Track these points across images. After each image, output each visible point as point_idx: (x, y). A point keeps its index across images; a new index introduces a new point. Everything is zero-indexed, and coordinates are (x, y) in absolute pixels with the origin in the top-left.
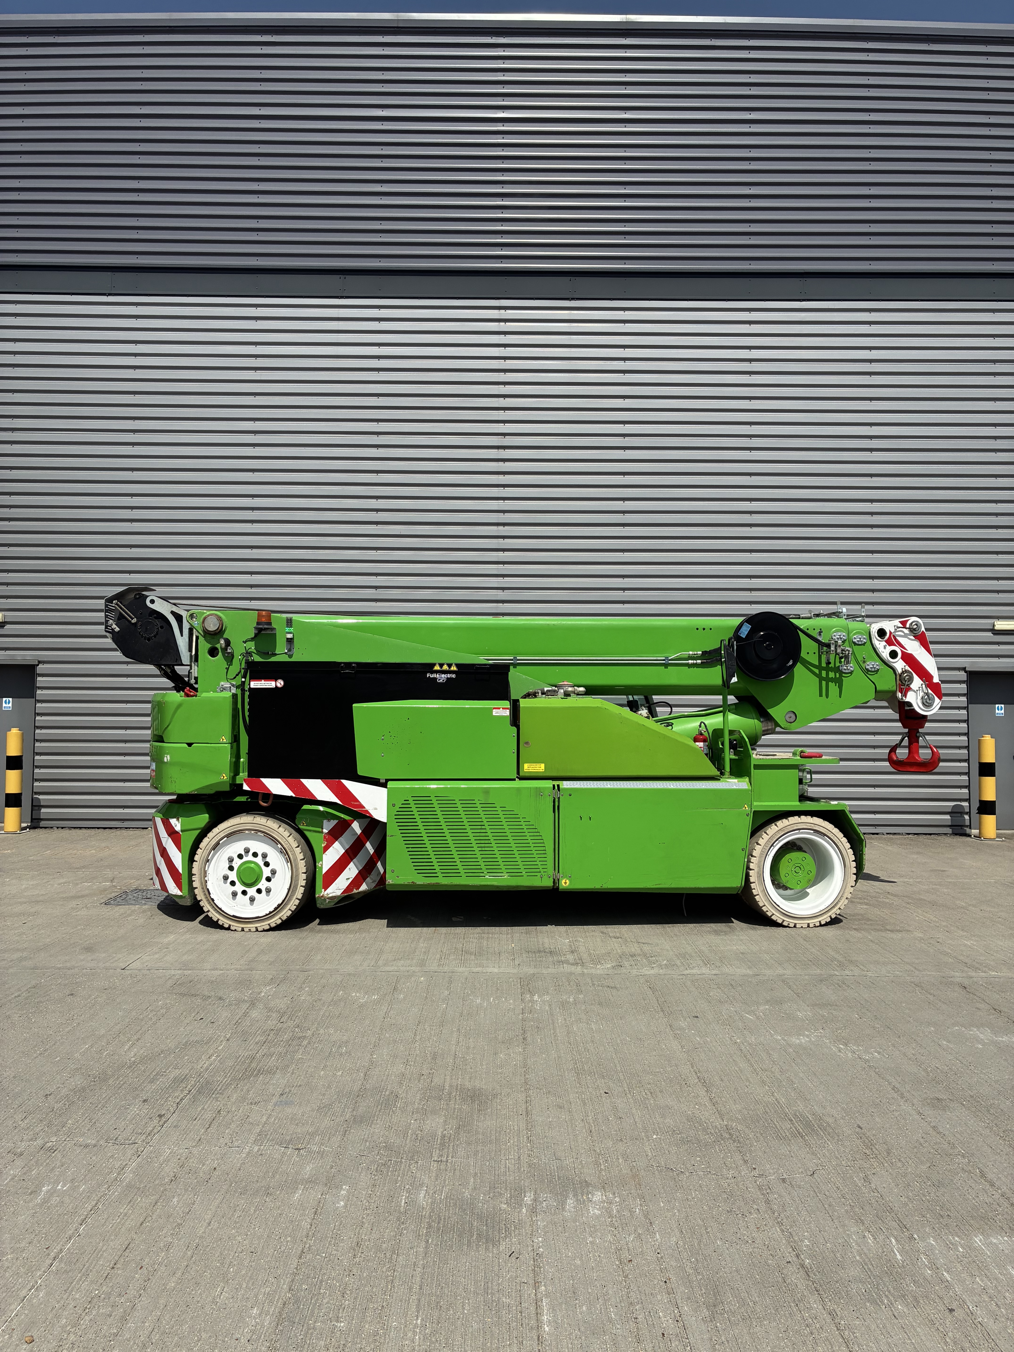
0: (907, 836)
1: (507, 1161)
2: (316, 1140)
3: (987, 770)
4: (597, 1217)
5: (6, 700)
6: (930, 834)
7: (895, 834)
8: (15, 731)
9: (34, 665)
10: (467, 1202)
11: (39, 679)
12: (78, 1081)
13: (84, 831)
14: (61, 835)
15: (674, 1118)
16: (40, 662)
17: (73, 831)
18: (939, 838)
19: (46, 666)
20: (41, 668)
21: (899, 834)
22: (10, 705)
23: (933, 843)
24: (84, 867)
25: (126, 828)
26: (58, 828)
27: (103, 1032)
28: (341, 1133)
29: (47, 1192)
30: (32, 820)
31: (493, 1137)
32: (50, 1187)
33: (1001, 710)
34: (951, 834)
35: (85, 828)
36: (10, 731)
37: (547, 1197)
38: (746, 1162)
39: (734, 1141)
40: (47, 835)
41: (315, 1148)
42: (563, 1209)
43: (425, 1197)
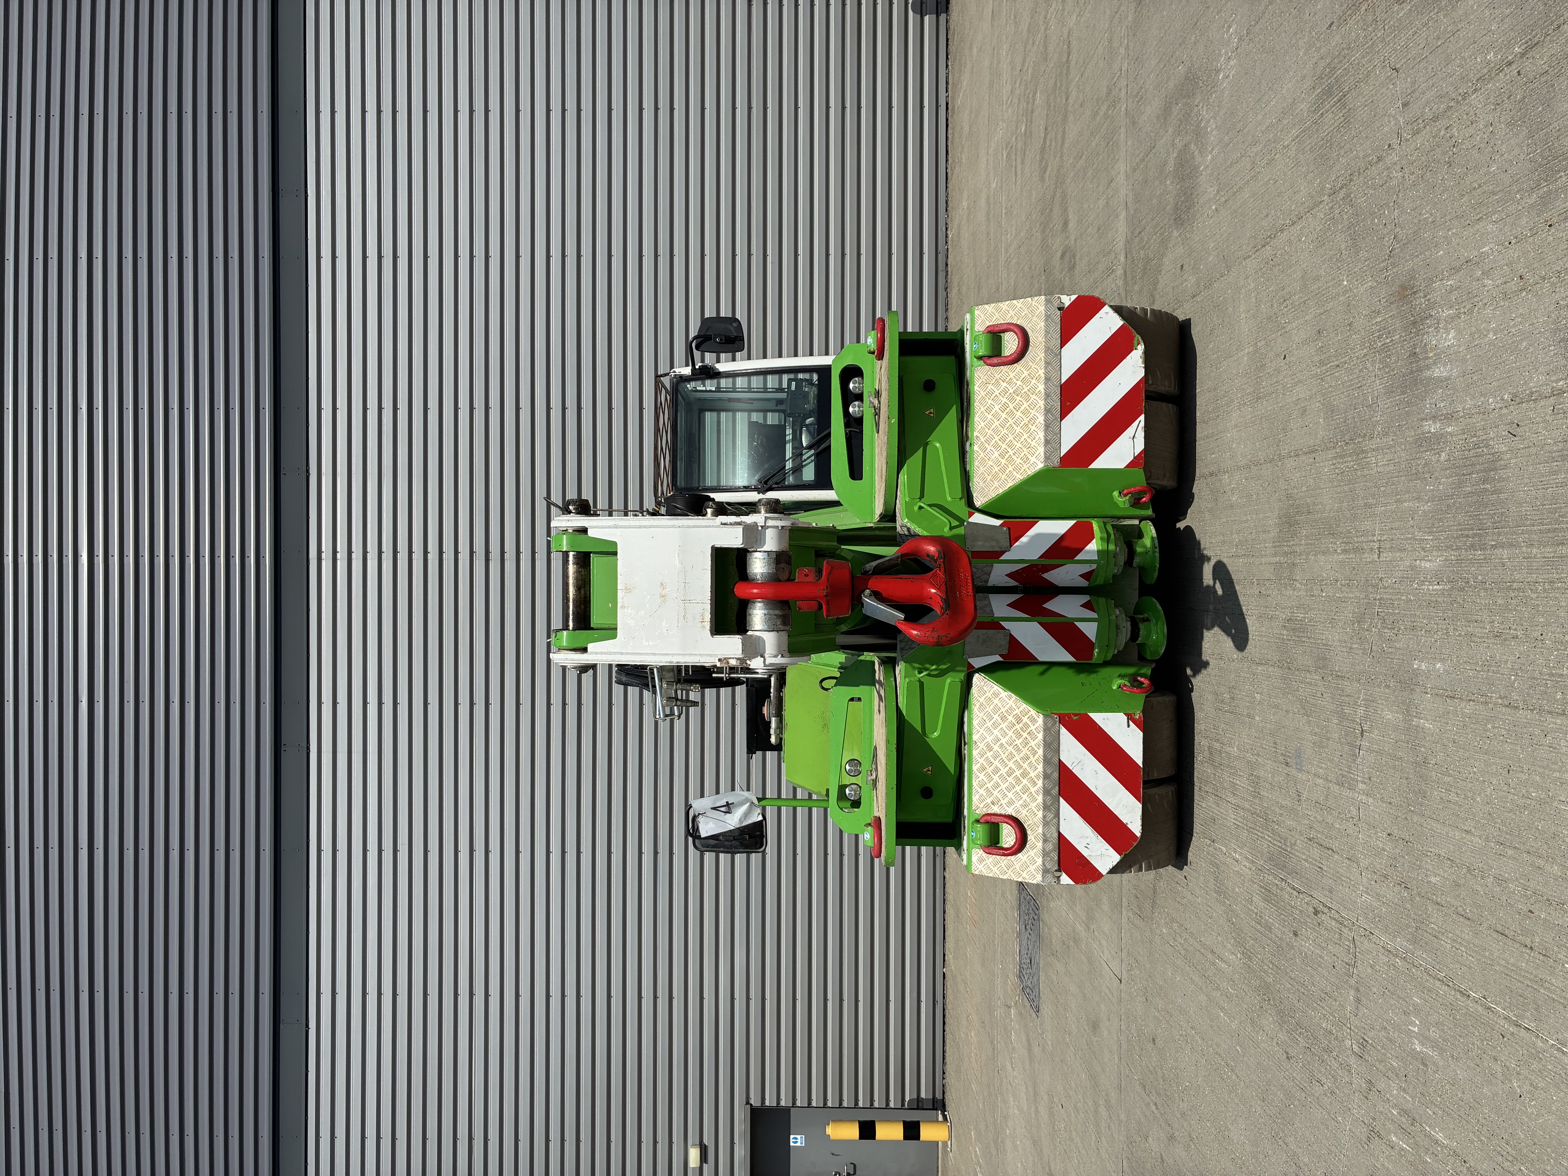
0: (950, 67)
1: (1379, 464)
2: (1352, 712)
4: (1459, 332)
5: (793, 1142)
6: (947, 40)
7: (947, 83)
8: (829, 1130)
9: (752, 1109)
10: (1438, 505)
12: (1268, 1021)
13: (947, 1048)
14: (952, 1073)
15: (1319, 264)
16: (748, 1103)
17: (947, 1060)
18: (952, 28)
20: (755, 1101)
21: (947, 78)
22: (799, 1137)
23: (958, 33)
24: (992, 1042)
25: (944, 998)
26: (944, 1078)
27: (1203, 998)
28: (1340, 682)
29: (1423, 1045)
30: (934, 1108)
31: (1346, 488)
32: (1416, 1042)
34: (947, 15)
35: (944, 1046)
36: (829, 1135)
37: (1431, 404)
38: (1380, 159)
39: (1351, 180)
40: (953, 1090)
41: (1361, 711)
42: (1447, 379)
43: (1429, 561)
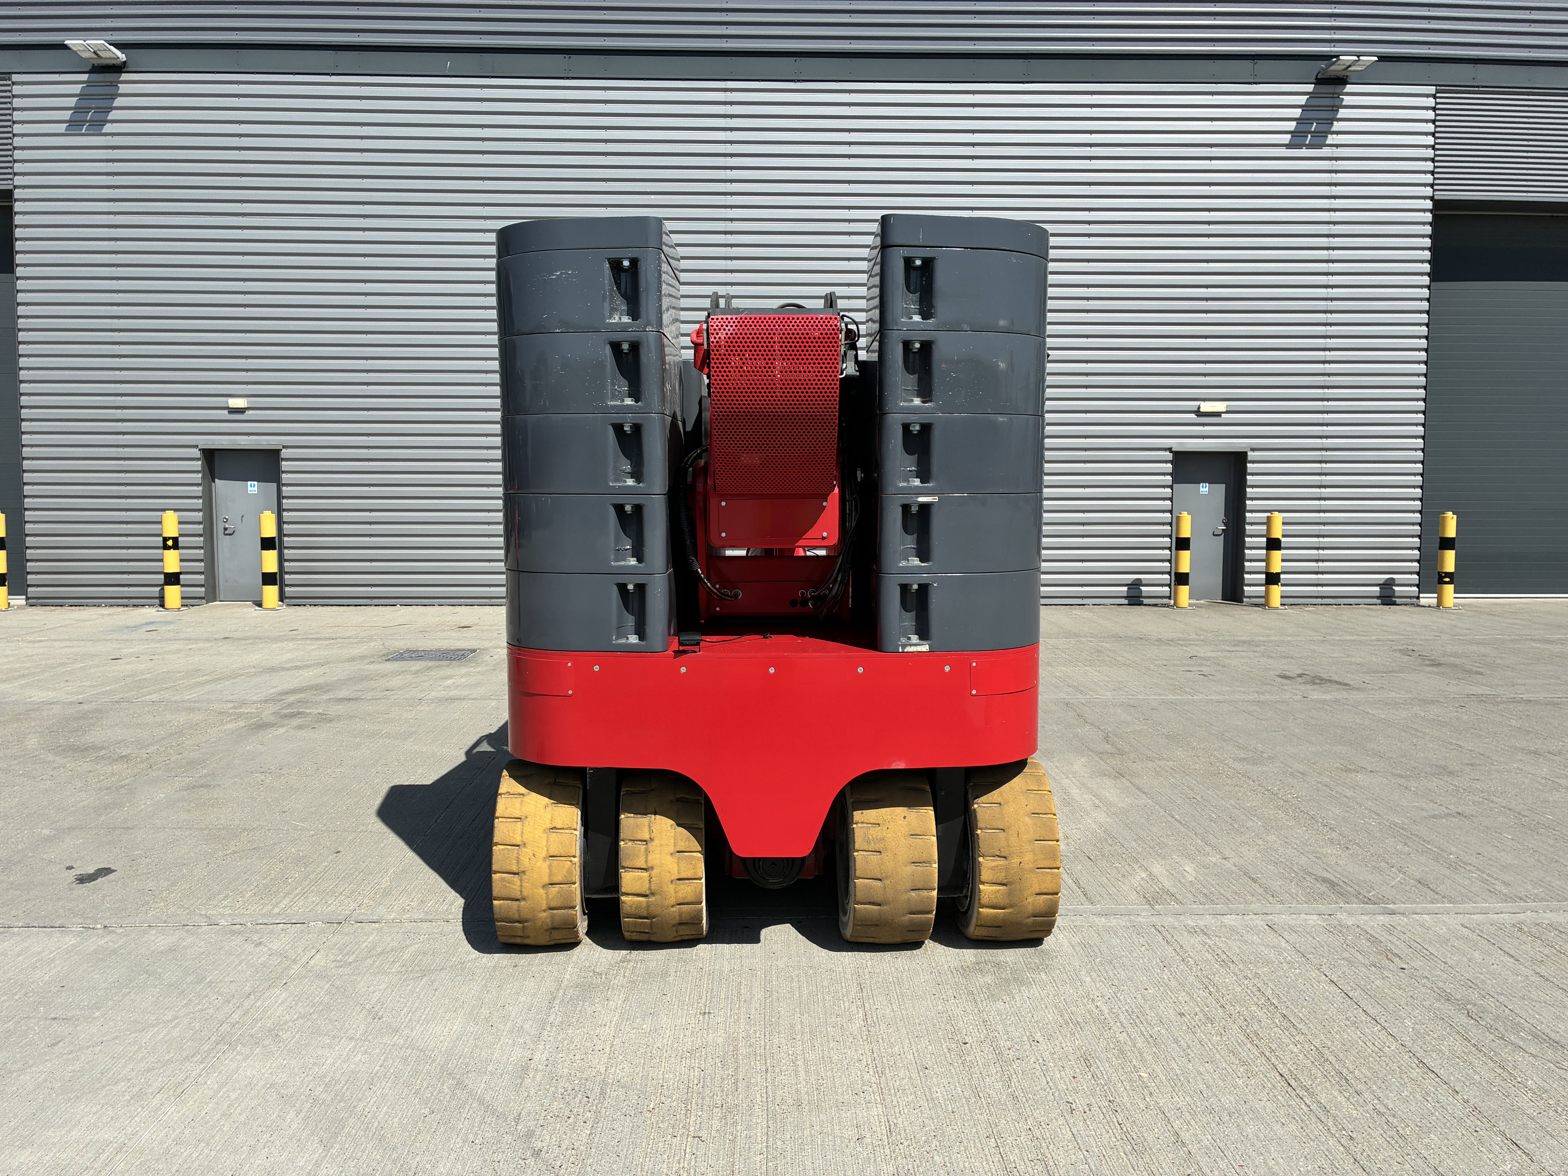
3: (1183, 544)
5: (251, 485)
8: (267, 514)
9: (278, 450)
11: (283, 463)
13: (334, 608)
16: (284, 447)
19: (289, 450)
20: (285, 453)
22: (256, 488)
25: (376, 605)
33: (1206, 489)
36: (263, 513)
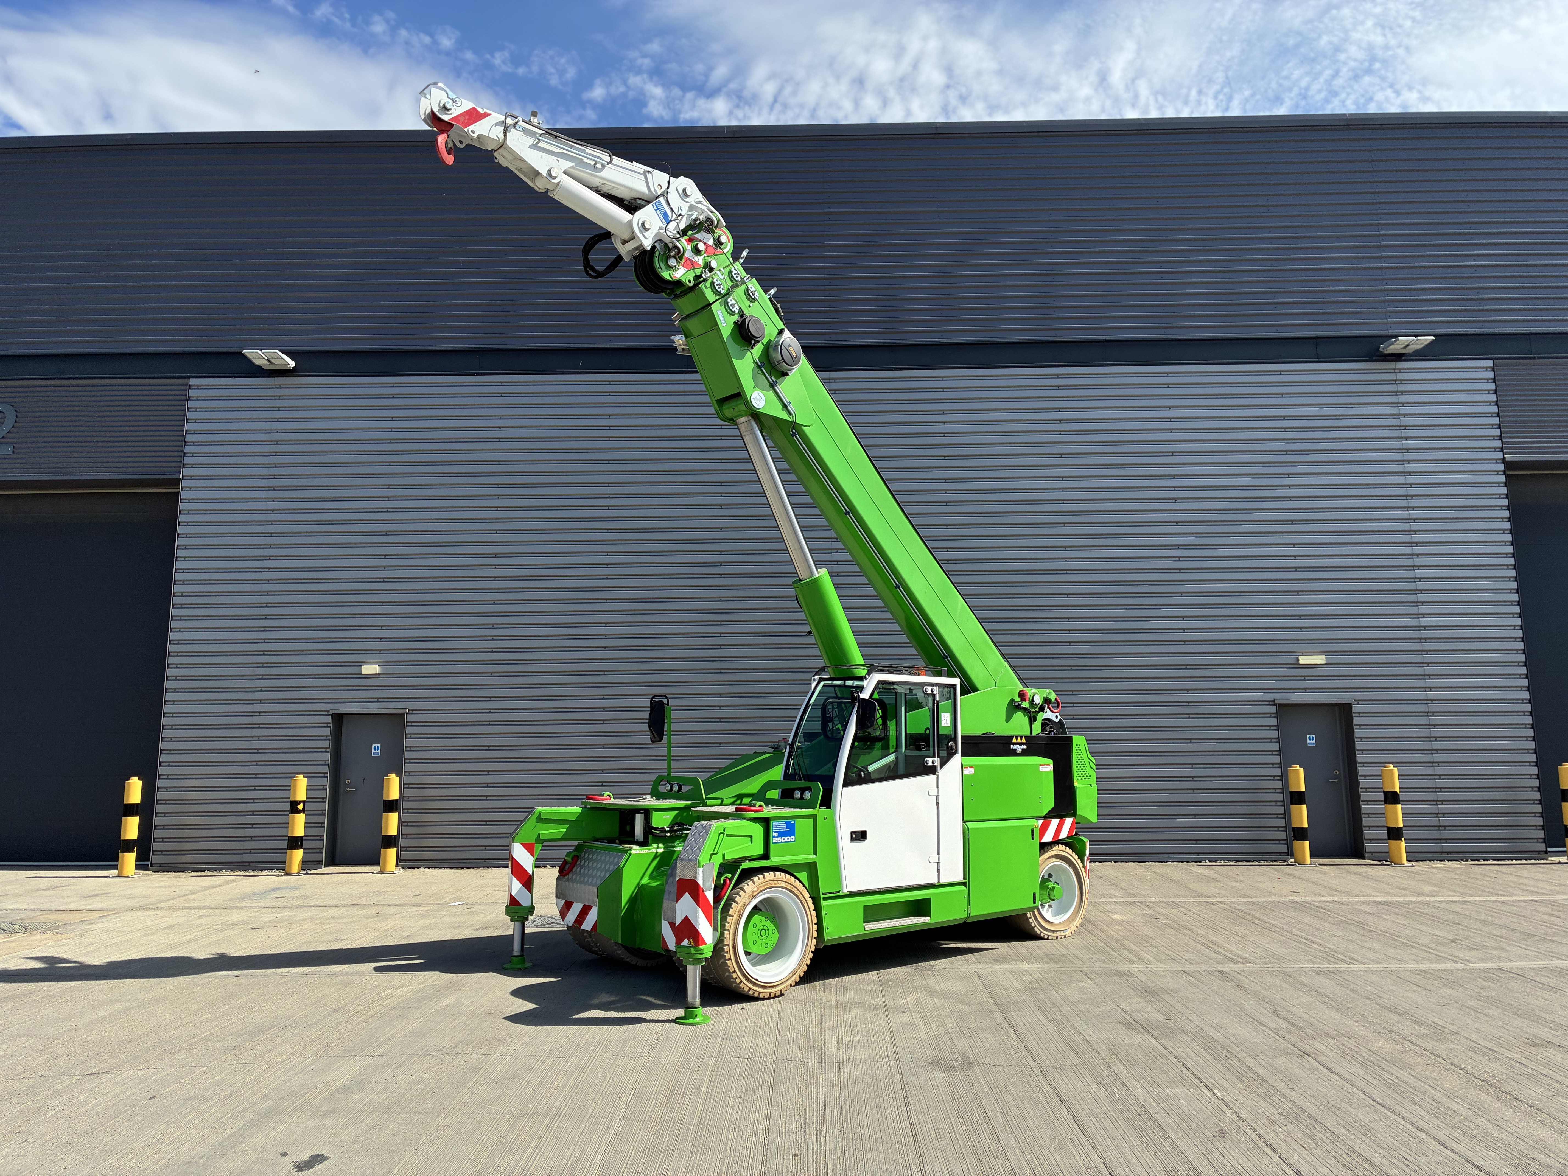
3: (1298, 798)
5: (375, 747)
8: (393, 776)
9: (404, 714)
11: (407, 727)
16: (408, 712)
19: (413, 716)
20: (409, 718)
22: (379, 751)
33: (1313, 739)
36: (388, 776)
